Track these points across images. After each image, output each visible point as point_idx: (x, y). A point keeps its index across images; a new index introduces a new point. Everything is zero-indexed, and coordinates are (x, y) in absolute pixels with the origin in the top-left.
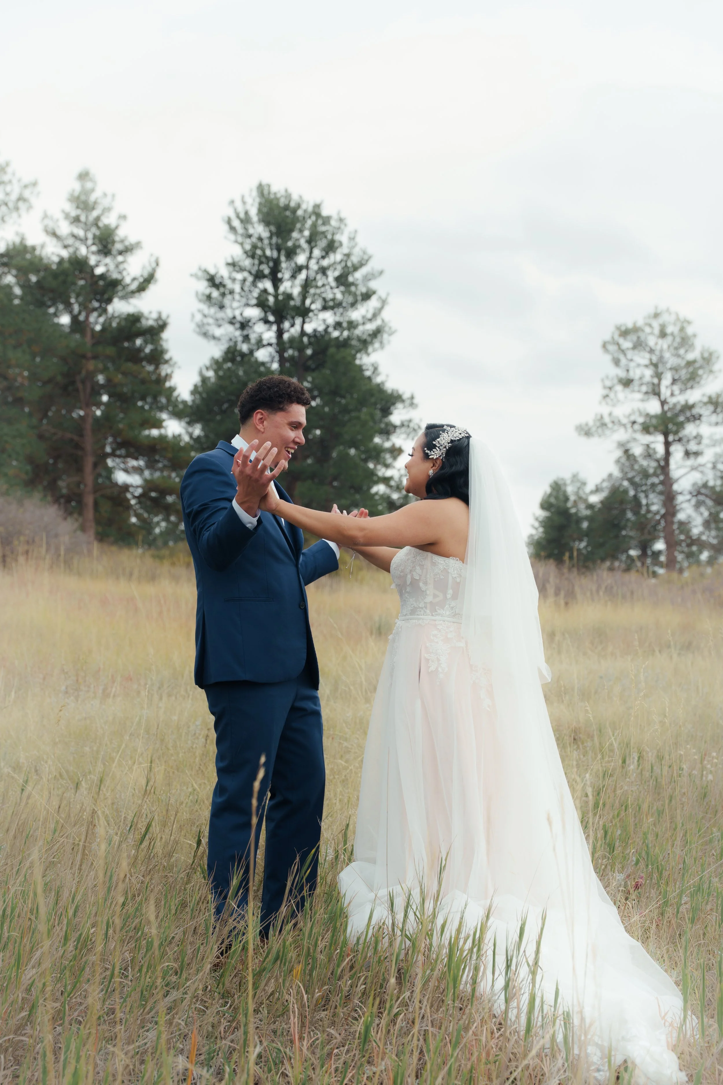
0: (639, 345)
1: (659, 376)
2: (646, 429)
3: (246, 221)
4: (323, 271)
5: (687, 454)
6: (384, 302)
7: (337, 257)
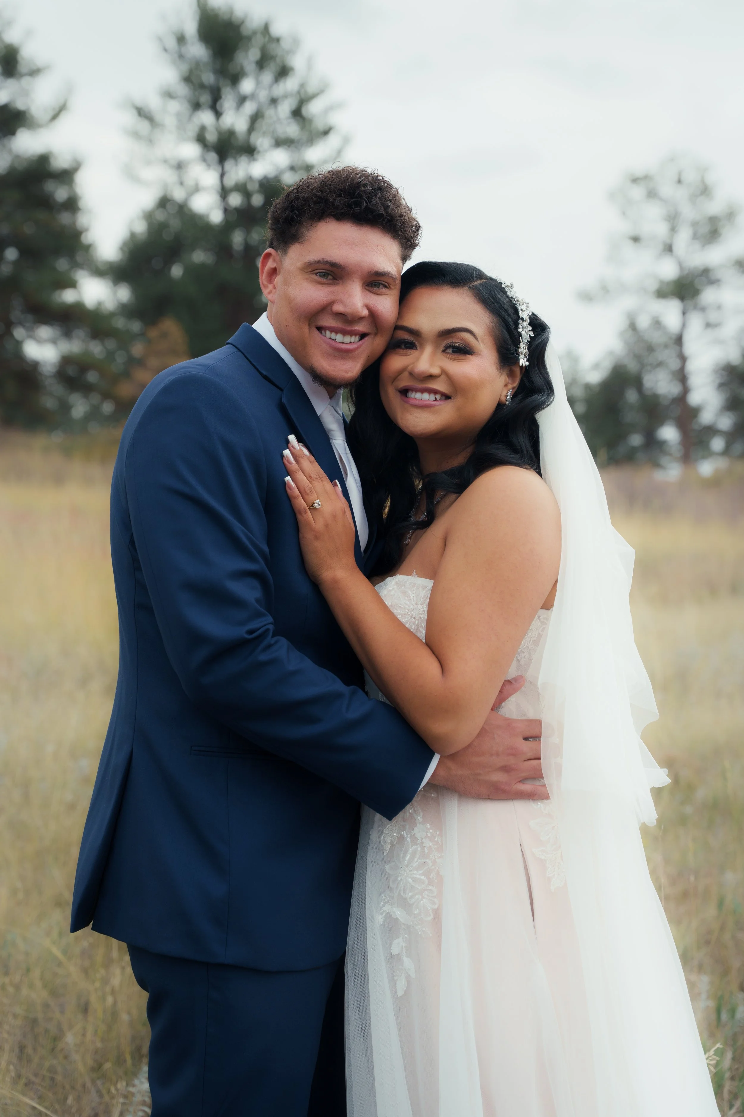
0: (652, 194)
1: (673, 229)
2: (662, 294)
3: (181, 39)
4: (274, 101)
5: (708, 325)
6: (346, 140)
7: (290, 84)
